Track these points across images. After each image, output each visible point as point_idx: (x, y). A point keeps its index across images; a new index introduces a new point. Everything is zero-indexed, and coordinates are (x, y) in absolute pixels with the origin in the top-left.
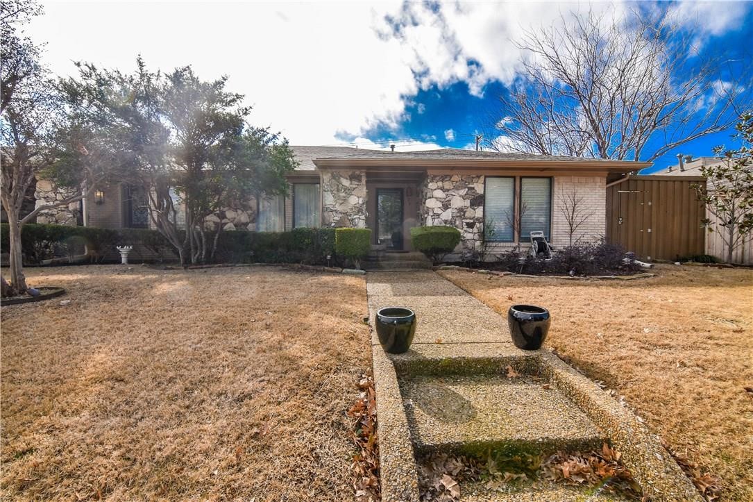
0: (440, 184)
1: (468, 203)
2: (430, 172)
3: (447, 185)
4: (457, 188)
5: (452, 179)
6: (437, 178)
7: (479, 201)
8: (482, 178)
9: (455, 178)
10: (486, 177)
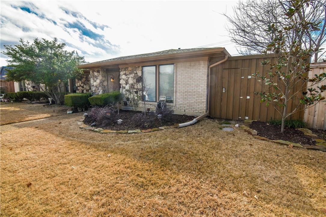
0: (124, 72)
1: (135, 81)
2: (120, 67)
3: (127, 73)
4: (130, 74)
5: (129, 69)
6: (123, 69)
7: (140, 79)
8: (140, 68)
9: (130, 69)
10: (143, 67)
